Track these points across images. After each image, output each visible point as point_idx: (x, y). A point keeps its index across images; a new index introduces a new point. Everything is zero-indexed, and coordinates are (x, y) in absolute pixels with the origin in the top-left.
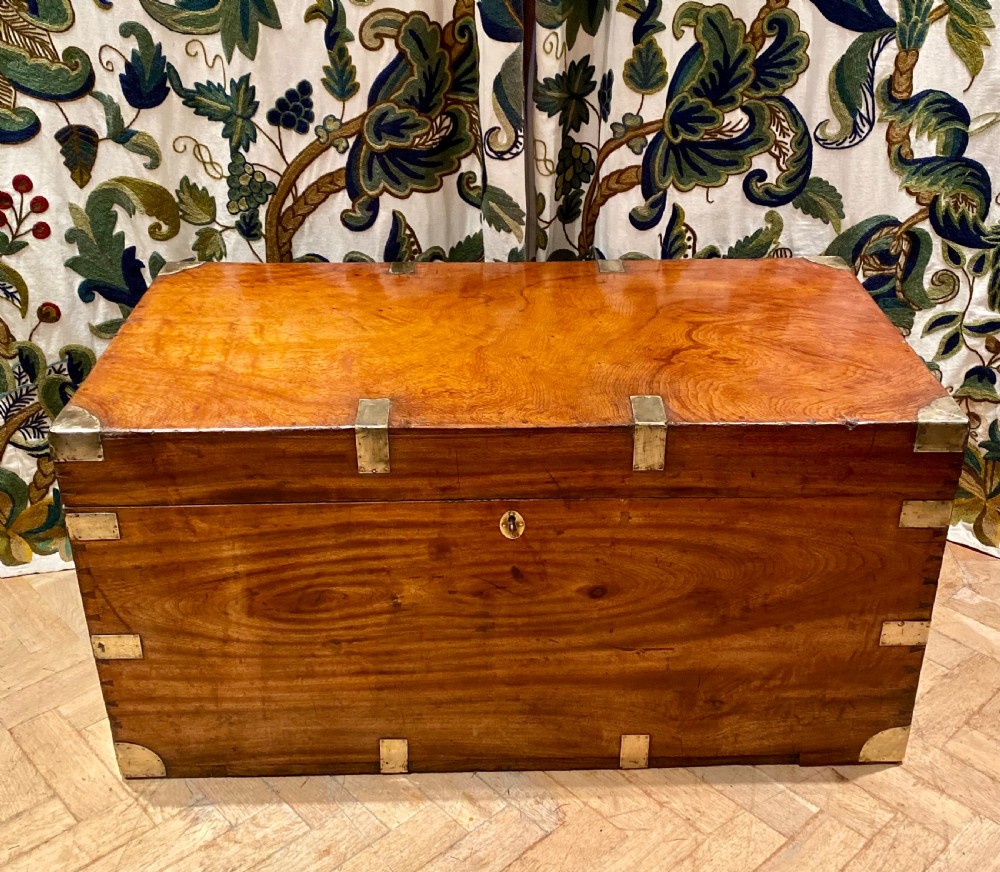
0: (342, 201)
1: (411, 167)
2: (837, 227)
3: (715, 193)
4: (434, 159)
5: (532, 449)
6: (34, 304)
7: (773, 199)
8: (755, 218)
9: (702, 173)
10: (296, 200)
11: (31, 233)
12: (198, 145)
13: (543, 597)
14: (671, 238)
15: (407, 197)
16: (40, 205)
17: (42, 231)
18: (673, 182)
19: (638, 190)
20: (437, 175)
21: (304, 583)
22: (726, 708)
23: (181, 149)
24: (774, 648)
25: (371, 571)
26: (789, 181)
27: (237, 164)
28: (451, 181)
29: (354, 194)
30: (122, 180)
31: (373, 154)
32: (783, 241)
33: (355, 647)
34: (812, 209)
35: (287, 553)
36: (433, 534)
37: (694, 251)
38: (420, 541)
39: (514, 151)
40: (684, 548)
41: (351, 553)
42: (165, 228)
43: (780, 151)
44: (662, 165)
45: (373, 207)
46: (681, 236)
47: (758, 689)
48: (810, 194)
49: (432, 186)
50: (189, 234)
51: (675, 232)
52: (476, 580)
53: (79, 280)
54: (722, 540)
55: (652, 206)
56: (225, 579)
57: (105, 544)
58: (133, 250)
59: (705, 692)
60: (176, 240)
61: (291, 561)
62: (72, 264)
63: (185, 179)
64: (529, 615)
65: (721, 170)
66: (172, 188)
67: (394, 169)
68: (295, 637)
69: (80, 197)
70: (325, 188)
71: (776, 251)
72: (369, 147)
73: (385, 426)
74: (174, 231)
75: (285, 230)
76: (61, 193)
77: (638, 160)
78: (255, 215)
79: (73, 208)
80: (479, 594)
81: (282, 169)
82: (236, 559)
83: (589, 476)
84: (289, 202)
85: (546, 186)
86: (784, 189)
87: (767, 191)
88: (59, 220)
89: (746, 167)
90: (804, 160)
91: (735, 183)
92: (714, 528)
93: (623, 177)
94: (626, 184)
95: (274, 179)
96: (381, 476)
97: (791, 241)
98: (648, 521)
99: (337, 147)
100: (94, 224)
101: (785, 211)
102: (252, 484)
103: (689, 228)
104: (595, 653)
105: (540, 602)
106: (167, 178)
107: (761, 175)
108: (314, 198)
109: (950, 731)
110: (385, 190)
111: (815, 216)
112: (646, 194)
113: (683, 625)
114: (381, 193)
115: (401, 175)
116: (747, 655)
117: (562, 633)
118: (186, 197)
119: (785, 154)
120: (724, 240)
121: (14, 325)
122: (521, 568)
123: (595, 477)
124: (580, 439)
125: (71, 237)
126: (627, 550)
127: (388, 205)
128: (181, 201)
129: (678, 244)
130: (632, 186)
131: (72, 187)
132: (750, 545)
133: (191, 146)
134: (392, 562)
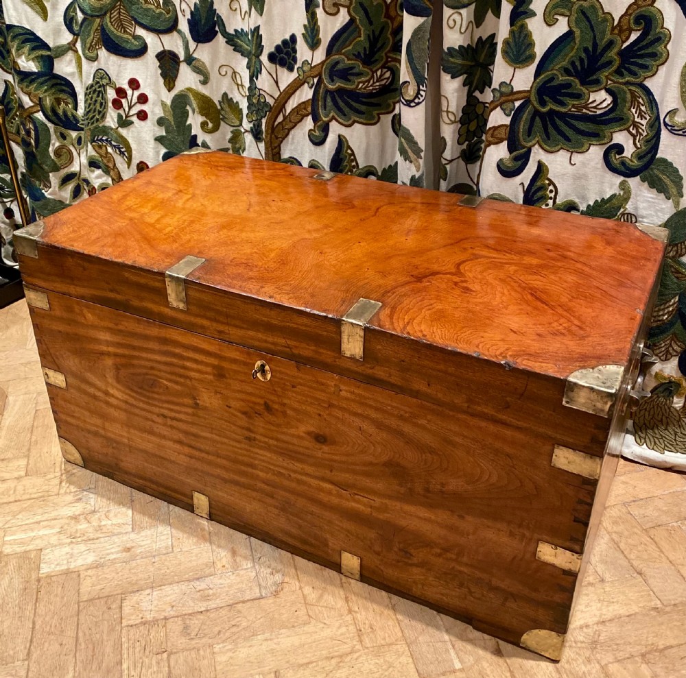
0: (309, 123)
1: (354, 104)
2: (677, 204)
3: (577, 158)
4: (373, 100)
5: (274, 318)
6: (135, 162)
7: (626, 171)
8: (610, 185)
9: (568, 139)
10: (284, 117)
11: (136, 116)
12: (234, 72)
13: (285, 430)
14: (534, 189)
15: (350, 126)
16: (143, 99)
17: (143, 116)
18: (538, 143)
19: (504, 146)
20: (375, 113)
21: (144, 371)
22: (415, 560)
23: (223, 73)
24: (452, 528)
25: (181, 376)
26: (640, 158)
27: (252, 88)
28: (387, 119)
29: (316, 119)
30: (189, 89)
31: (327, 91)
32: (629, 207)
33: (175, 423)
34: (656, 184)
35: (134, 348)
36: (215, 362)
37: (554, 202)
38: (207, 365)
39: (417, 101)
40: (379, 426)
41: (168, 359)
42: (210, 125)
43: (637, 131)
44: (527, 127)
45: (325, 129)
46: (543, 188)
47: (440, 555)
48: (655, 171)
49: (370, 121)
50: (226, 131)
51: (539, 184)
52: (242, 403)
53: (163, 151)
54: (407, 429)
55: (516, 159)
56: (103, 353)
57: (43, 312)
58: (195, 136)
59: (399, 543)
60: (217, 134)
61: (136, 353)
62: (159, 139)
63: (225, 95)
64: (277, 440)
65: (584, 140)
66: (216, 99)
67: (341, 104)
68: (141, 405)
69: (168, 97)
70: (300, 113)
71: (623, 214)
72: (325, 86)
73: (183, 277)
74: (216, 128)
75: (277, 138)
76: (158, 94)
77: (507, 121)
78: (260, 125)
79: (163, 104)
80: (245, 413)
81: (277, 95)
82: (108, 343)
83: (311, 350)
84: (280, 119)
85: (449, 132)
86: (636, 163)
87: (623, 163)
88: (154, 110)
89: (606, 140)
90: (653, 141)
91: (595, 153)
92: (401, 418)
93: (496, 132)
94: (497, 138)
95: (271, 101)
96: (182, 311)
97: (636, 208)
98: (353, 397)
99: (308, 83)
100: (175, 115)
101: (634, 182)
102: (112, 295)
103: (551, 183)
104: (321, 483)
105: (283, 433)
106: (214, 92)
107: (619, 149)
108: (295, 119)
109: (621, 655)
110: (333, 118)
111: (660, 191)
112: (511, 149)
113: (381, 485)
114: (331, 121)
115: (346, 110)
116: (429, 526)
117: (299, 461)
118: (225, 106)
119: (641, 134)
120: (584, 198)
121: (123, 172)
122: (270, 403)
123: (316, 352)
124: (305, 320)
125: (161, 122)
126: (339, 414)
127: (335, 129)
128: (222, 109)
129: (540, 194)
130: (501, 141)
131: (164, 90)
132: (427, 438)
133: (230, 73)
134: (193, 374)
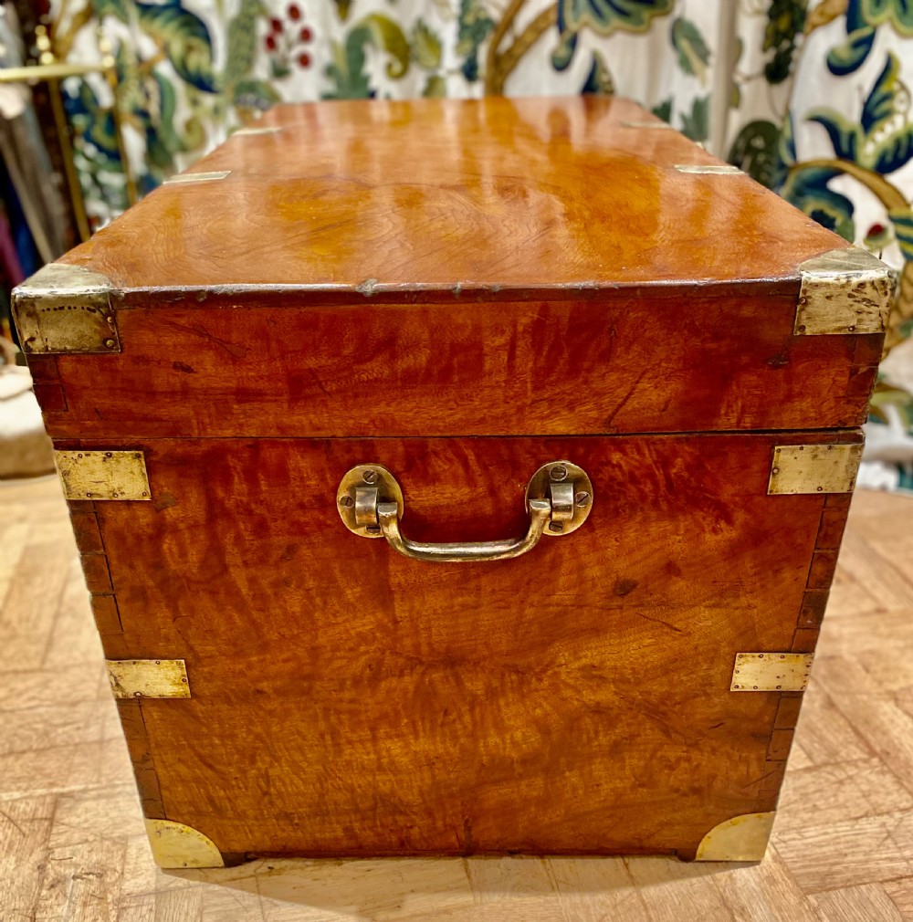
11: (296, 60)
14: (877, 97)
15: (609, 36)
16: (306, 35)
17: (304, 61)
18: (890, 20)
19: (840, 23)
20: (646, 15)
28: (663, 26)
29: (563, 30)
30: (373, 16)
42: (397, 68)
45: (573, 43)
46: (888, 97)
49: (639, 28)
50: (418, 79)
55: (856, 45)
58: (375, 89)
63: (420, 20)
69: (340, 33)
74: (405, 70)
75: (501, 72)
76: (326, 26)
79: (333, 44)
84: (508, 42)
88: (320, 52)
100: (349, 62)
103: (903, 87)
108: (529, 37)
110: (586, 24)
112: (851, 26)
114: (582, 28)
115: (607, 10)
118: (420, 39)
125: (330, 71)
127: (590, 42)
129: (885, 106)
130: (832, 18)
131: (336, 20)
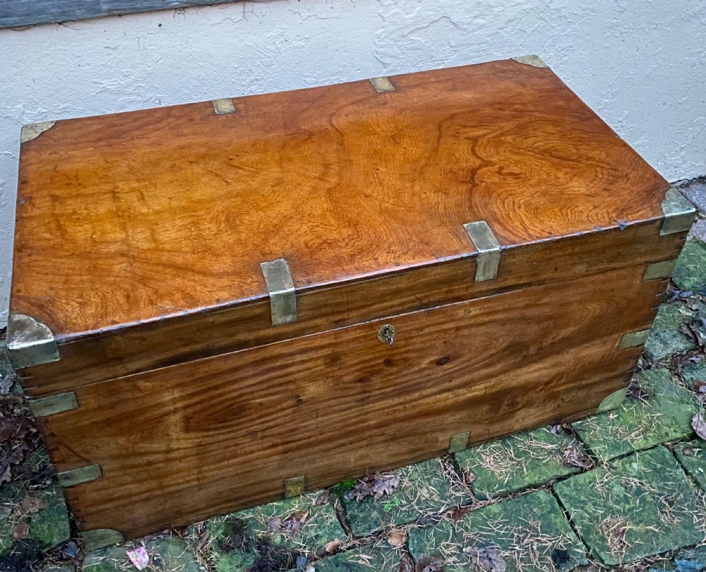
5: (403, 283)
13: (405, 372)
21: (230, 403)
22: (520, 406)
24: (555, 365)
25: (281, 385)
33: (268, 432)
35: (216, 388)
36: (328, 351)
38: (318, 358)
40: (503, 323)
41: (261, 378)
47: (541, 390)
52: (358, 373)
54: (530, 312)
56: (167, 414)
57: (65, 414)
59: (508, 401)
61: (218, 392)
64: (395, 385)
68: (222, 437)
73: (293, 289)
80: (361, 380)
82: (174, 401)
83: (444, 292)
92: (527, 306)
96: (291, 323)
98: (483, 311)
102: (187, 349)
104: (438, 396)
105: (405, 375)
113: (498, 367)
116: (536, 374)
117: (416, 391)
122: (391, 358)
123: (447, 292)
124: (439, 270)
126: (466, 332)
132: (547, 311)
134: (296, 376)
